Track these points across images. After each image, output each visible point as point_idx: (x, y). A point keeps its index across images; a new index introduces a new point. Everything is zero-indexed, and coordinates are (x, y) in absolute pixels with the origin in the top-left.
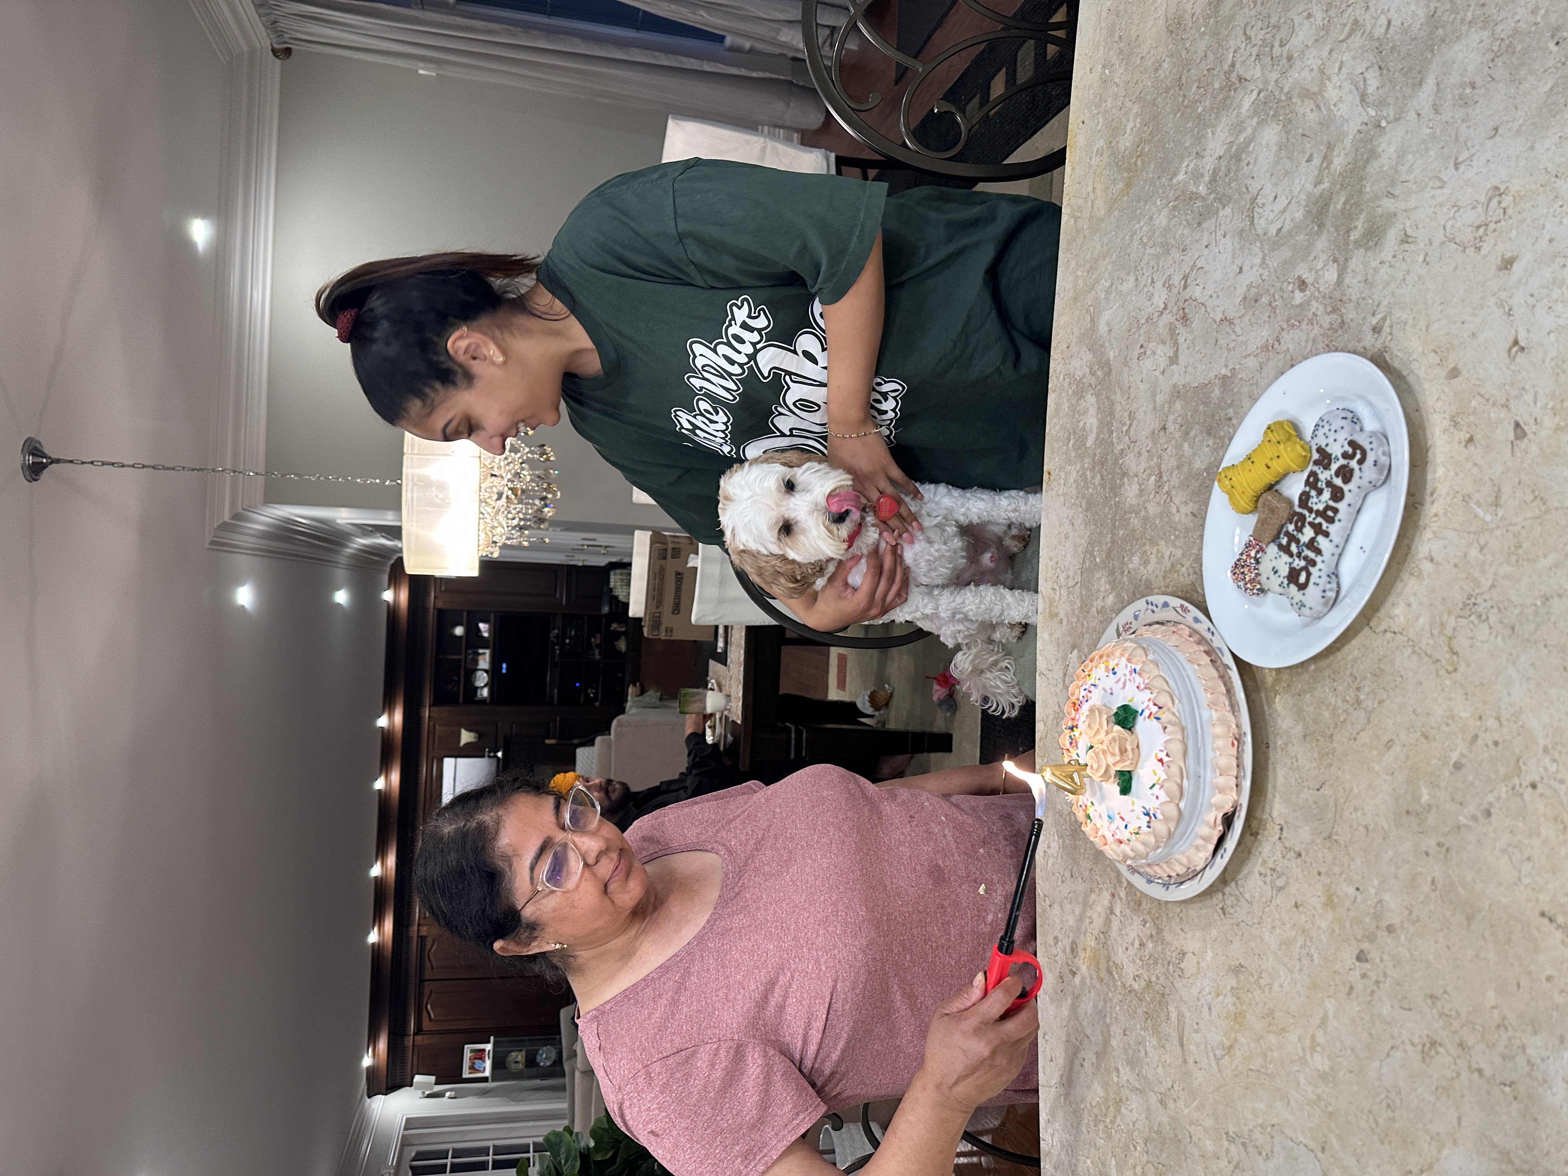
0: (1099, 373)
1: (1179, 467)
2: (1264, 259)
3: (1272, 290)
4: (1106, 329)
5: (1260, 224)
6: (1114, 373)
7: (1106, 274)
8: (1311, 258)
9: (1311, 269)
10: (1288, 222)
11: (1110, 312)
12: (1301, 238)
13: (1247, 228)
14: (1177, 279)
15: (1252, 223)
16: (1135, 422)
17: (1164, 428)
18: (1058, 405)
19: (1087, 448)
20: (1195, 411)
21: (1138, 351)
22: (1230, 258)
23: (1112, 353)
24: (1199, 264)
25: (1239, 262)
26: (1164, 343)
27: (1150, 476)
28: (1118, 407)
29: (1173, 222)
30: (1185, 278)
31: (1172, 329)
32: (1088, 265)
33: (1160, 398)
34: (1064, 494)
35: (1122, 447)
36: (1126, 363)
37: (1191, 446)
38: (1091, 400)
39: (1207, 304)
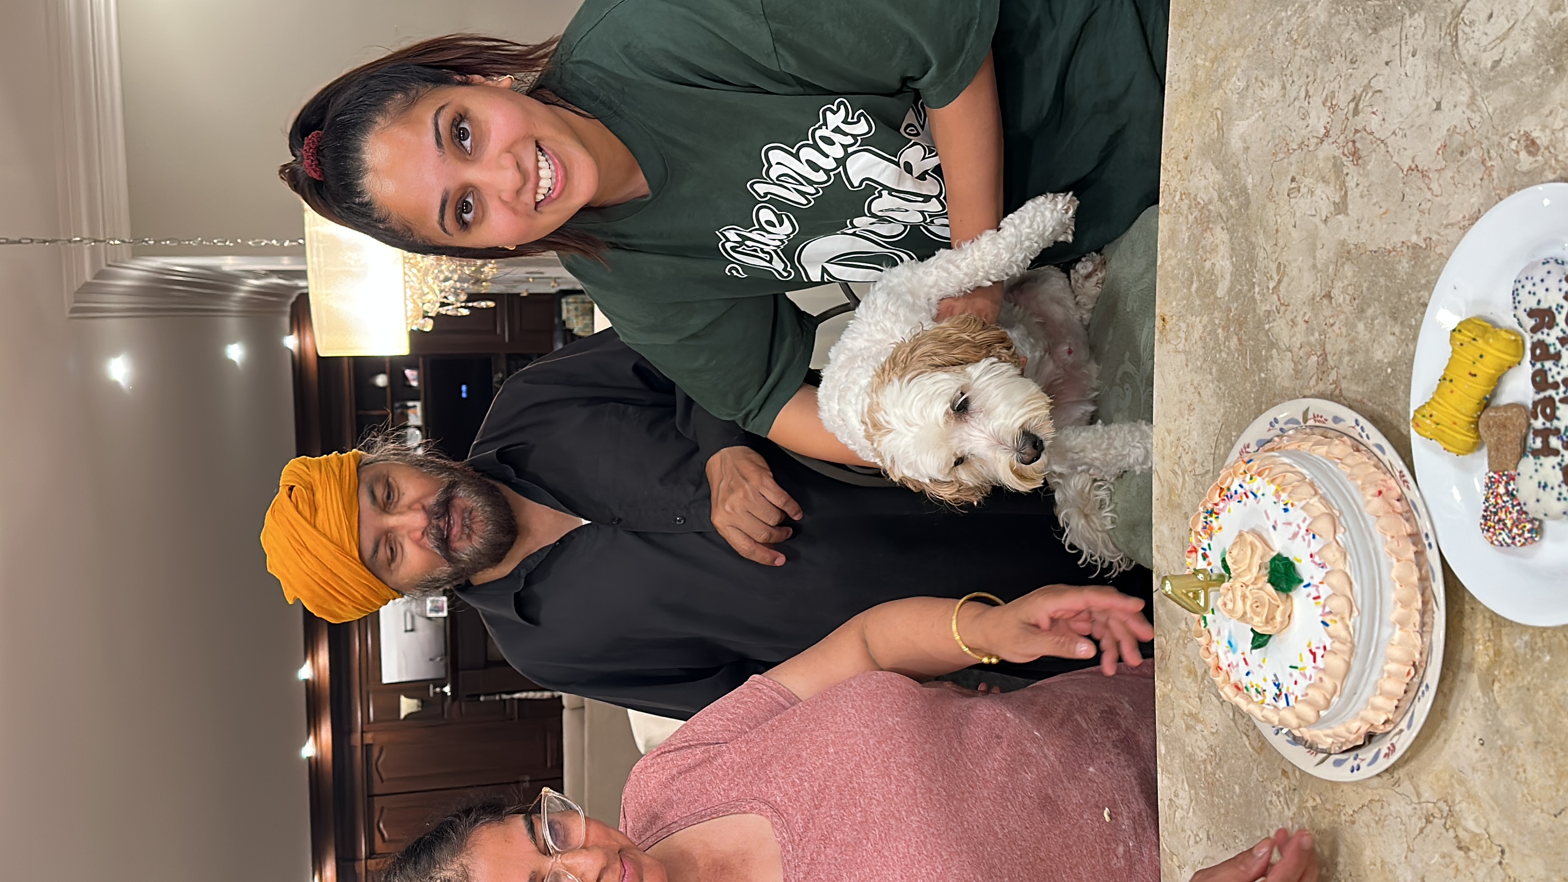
0: (1231, 202)
1: (1351, 353)
2: (1473, 97)
3: (1485, 142)
4: (1240, 145)
5: (1467, 49)
6: (1254, 206)
7: (1239, 70)
8: (1546, 111)
9: (1544, 128)
10: (1509, 54)
11: (1246, 123)
12: (1528, 79)
13: (1449, 50)
14: (1343, 99)
15: (1455, 44)
16: (1286, 279)
17: (1328, 296)
18: (1173, 232)
19: (1216, 298)
20: (1373, 283)
21: (1287, 184)
22: (1422, 84)
23: (1250, 180)
24: (1377, 84)
25: (1435, 94)
26: (1326, 182)
27: (1309, 355)
28: (1262, 254)
29: (1336, 20)
30: (1357, 100)
31: (1337, 167)
32: (1211, 54)
33: (1322, 255)
34: (1185, 352)
35: (1268, 308)
36: (1270, 196)
37: (1370, 327)
38: (1220, 235)
39: (1387, 141)
